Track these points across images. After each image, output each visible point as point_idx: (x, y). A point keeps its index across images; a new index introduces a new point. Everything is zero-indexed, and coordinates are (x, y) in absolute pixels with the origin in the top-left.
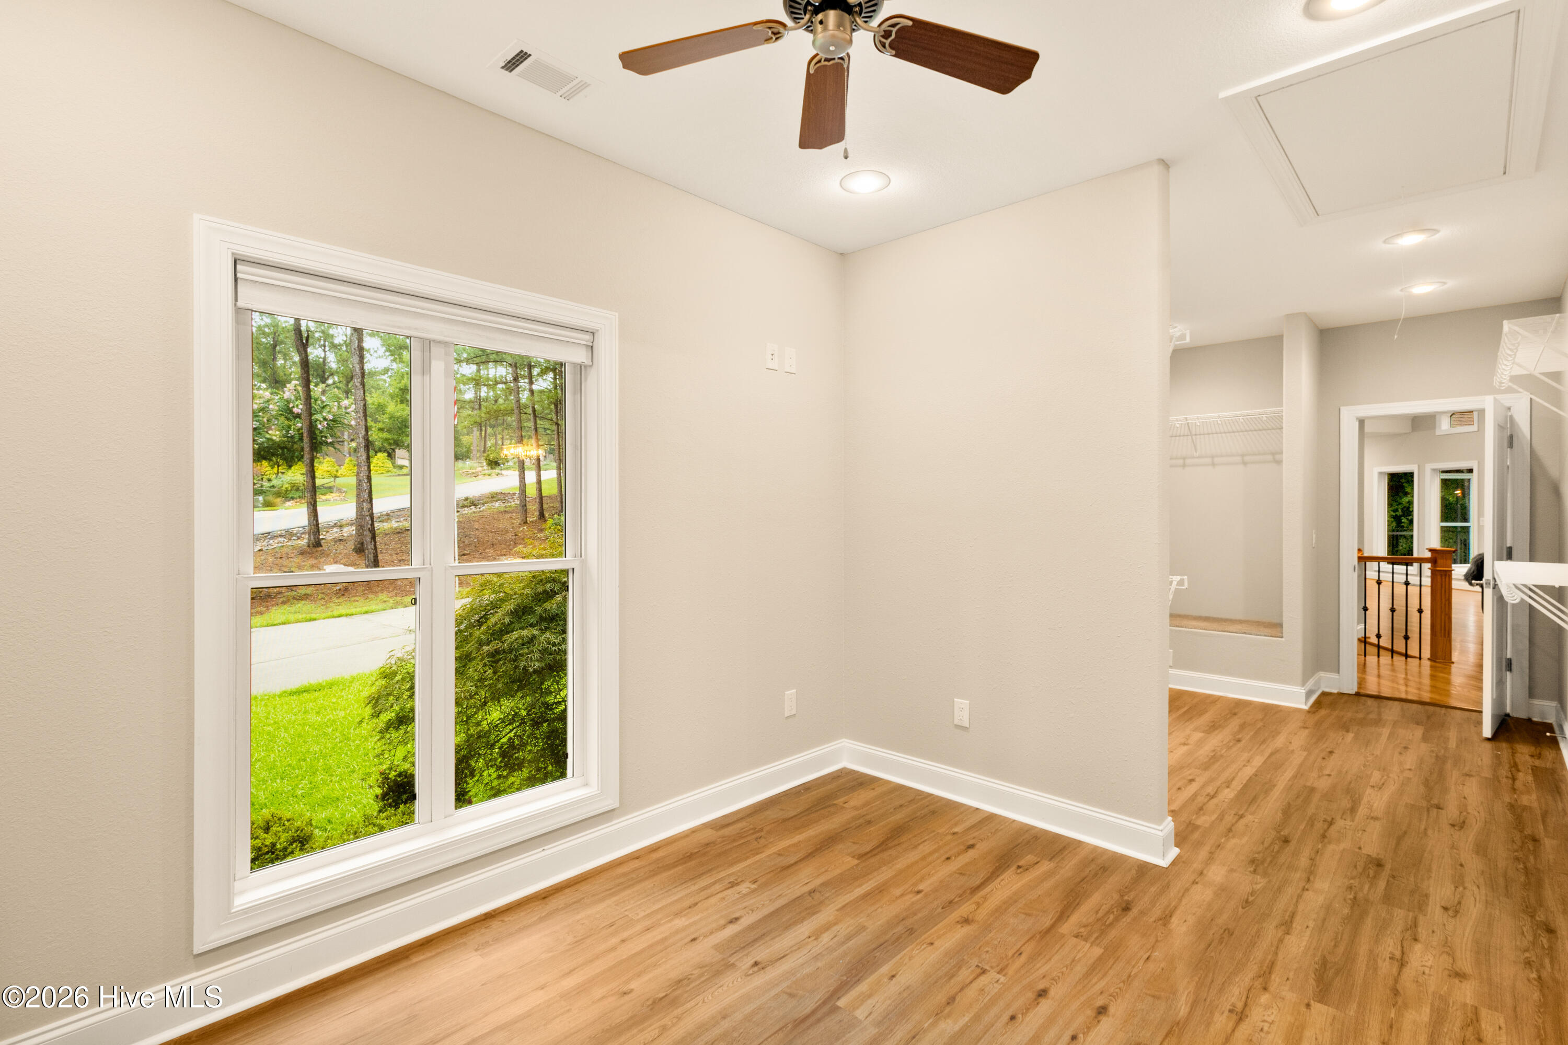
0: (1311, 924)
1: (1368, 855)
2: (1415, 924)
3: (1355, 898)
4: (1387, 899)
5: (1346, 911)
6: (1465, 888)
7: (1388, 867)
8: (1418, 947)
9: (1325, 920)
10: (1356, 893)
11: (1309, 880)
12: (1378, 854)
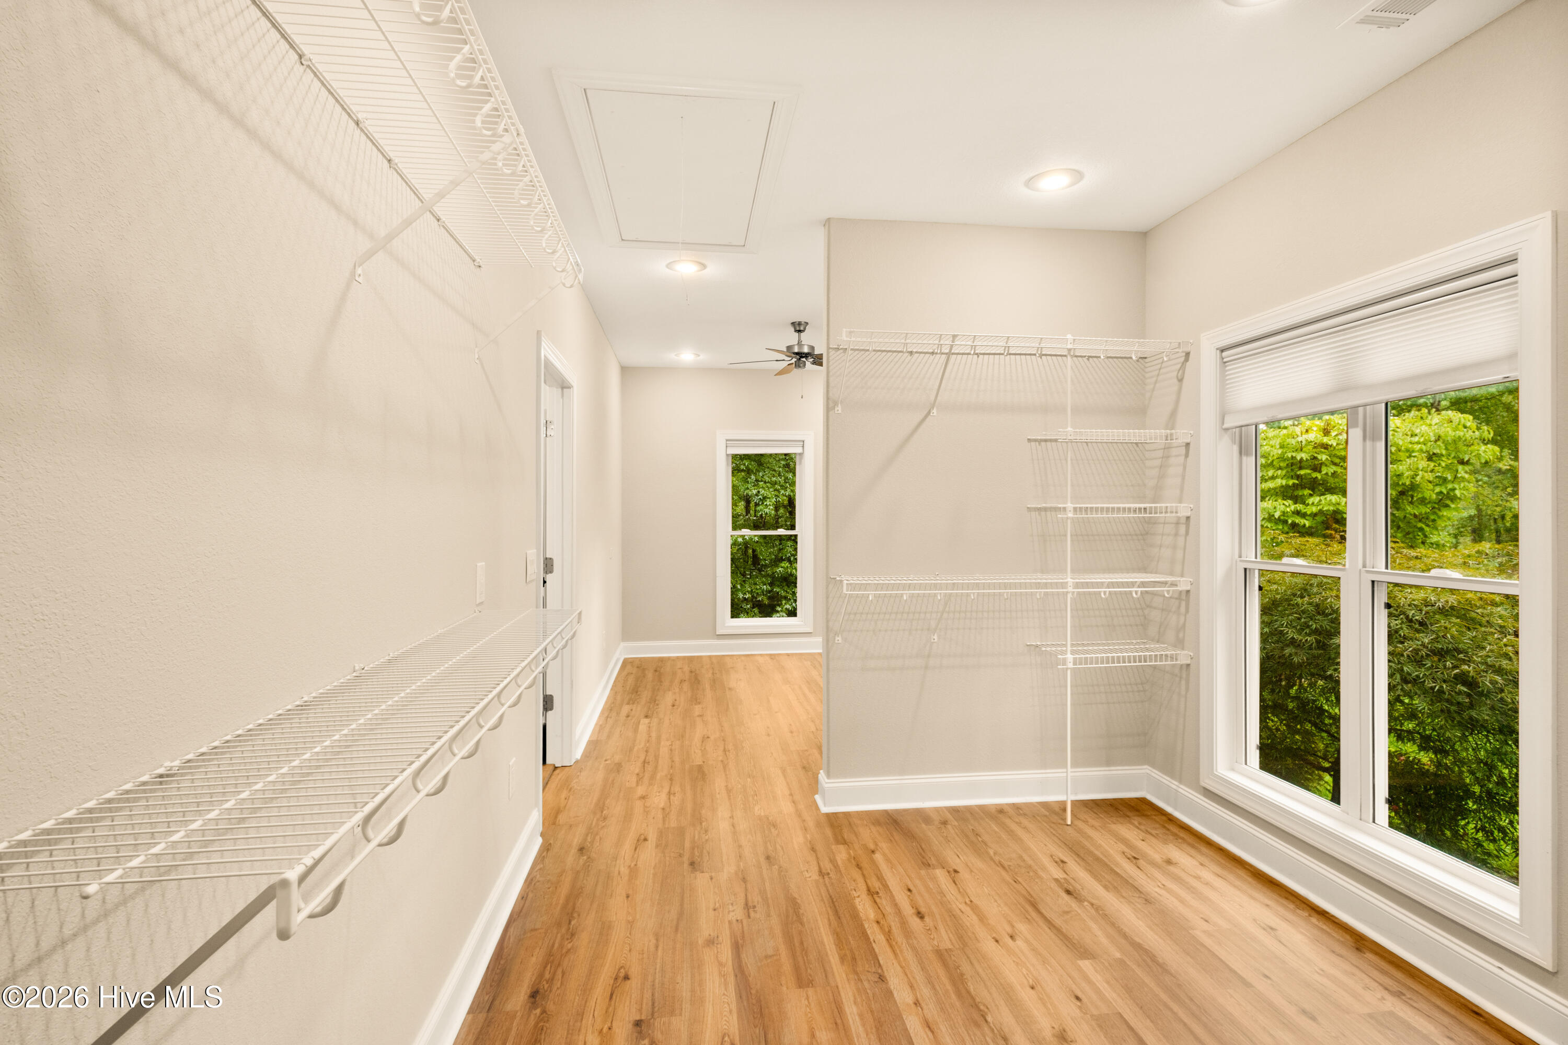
0: (718, 796)
1: (703, 872)
2: (664, 821)
3: (701, 824)
4: (681, 831)
5: (703, 812)
6: (630, 866)
7: (686, 865)
8: (662, 805)
9: (712, 801)
10: (702, 828)
11: (733, 826)
12: (696, 878)
